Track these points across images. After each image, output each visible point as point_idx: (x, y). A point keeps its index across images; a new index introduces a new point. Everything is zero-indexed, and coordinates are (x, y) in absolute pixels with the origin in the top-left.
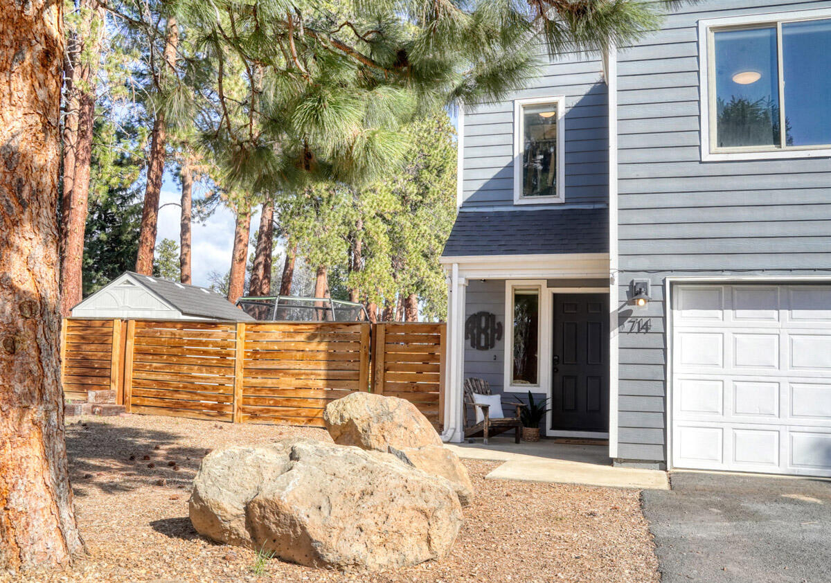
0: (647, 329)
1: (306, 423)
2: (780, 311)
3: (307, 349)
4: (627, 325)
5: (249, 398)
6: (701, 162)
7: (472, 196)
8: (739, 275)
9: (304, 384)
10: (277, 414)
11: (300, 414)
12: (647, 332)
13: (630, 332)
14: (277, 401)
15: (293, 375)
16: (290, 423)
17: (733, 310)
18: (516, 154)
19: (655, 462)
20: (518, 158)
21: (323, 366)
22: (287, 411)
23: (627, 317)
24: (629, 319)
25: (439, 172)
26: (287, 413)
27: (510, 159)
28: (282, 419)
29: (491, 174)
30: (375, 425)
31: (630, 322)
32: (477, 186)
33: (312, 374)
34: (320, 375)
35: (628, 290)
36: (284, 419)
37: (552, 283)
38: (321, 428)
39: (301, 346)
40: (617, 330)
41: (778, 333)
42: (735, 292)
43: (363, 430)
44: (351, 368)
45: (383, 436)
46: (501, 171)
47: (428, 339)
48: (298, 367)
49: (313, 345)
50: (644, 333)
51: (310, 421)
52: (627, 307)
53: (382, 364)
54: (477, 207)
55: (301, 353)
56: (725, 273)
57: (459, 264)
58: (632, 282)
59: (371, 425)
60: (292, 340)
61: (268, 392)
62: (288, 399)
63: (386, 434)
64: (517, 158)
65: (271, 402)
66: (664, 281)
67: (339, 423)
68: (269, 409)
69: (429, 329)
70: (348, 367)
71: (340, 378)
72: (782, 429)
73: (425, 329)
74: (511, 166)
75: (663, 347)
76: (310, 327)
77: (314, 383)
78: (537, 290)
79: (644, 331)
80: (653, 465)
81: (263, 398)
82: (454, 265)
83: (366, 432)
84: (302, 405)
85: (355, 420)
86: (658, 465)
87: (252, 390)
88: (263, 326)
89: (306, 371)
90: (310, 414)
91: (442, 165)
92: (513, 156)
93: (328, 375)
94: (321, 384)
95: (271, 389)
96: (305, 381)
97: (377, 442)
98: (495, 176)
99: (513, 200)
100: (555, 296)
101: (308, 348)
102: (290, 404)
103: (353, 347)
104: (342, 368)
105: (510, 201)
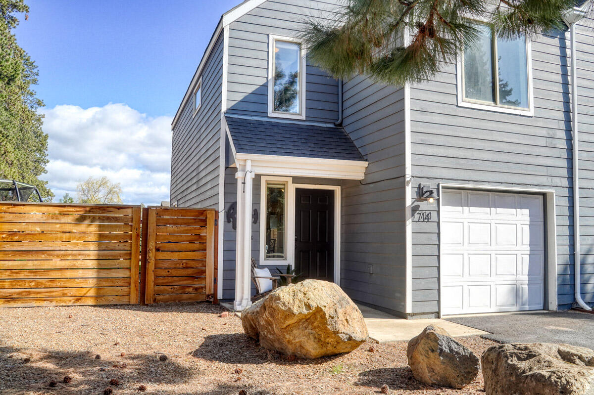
0: (428, 219)
1: (74, 302)
2: (491, 208)
3: (74, 231)
4: (417, 216)
5: (5, 282)
6: (457, 106)
7: (235, 104)
8: (477, 184)
9: (71, 264)
10: (38, 296)
11: (66, 294)
12: (428, 221)
13: (418, 221)
14: (38, 282)
15: (58, 256)
16: (54, 304)
17: (462, 206)
18: (270, 77)
19: (432, 313)
20: (272, 80)
21: (93, 247)
22: (50, 292)
23: (416, 210)
24: (418, 212)
25: (9, 80)
26: (52, 294)
27: (265, 81)
28: (45, 300)
29: (251, 89)
30: (340, 310)
31: (418, 214)
32: (240, 97)
33: (80, 255)
34: (89, 255)
35: (417, 190)
36: (48, 300)
37: (296, 180)
38: (92, 306)
39: (68, 228)
40: (410, 220)
41: (490, 222)
42: (469, 195)
43: (330, 316)
44: (122, 248)
45: (346, 320)
46: (259, 88)
47: (195, 221)
48: (63, 248)
49: (83, 227)
50: (427, 222)
51: (78, 300)
52: (416, 203)
53: (154, 244)
54: (238, 114)
55: (67, 234)
56: (470, 182)
57: (251, 160)
58: (420, 185)
59: (337, 310)
60: (57, 221)
61: (28, 274)
62: (53, 280)
63: (348, 318)
64: (270, 79)
65: (33, 284)
66: (438, 185)
67: (305, 311)
68: (29, 292)
69: (197, 213)
70: (119, 248)
71: (110, 258)
72: (491, 283)
73: (193, 214)
74: (266, 86)
75: (437, 232)
76: (78, 209)
77: (83, 263)
78: (284, 185)
79: (426, 220)
80: (431, 315)
81: (22, 280)
82: (247, 161)
83: (333, 318)
84: (69, 284)
85: (323, 308)
86: (434, 315)
87: (8, 273)
88: (22, 207)
89: (74, 252)
90: (77, 294)
91: (13, 76)
92: (267, 78)
93: (99, 255)
94: (91, 264)
95: (31, 271)
96: (72, 261)
97: (343, 327)
98: (253, 91)
99: (267, 113)
100: (297, 190)
101: (75, 229)
102: (54, 285)
103: (123, 229)
104: (113, 248)
105: (264, 113)
